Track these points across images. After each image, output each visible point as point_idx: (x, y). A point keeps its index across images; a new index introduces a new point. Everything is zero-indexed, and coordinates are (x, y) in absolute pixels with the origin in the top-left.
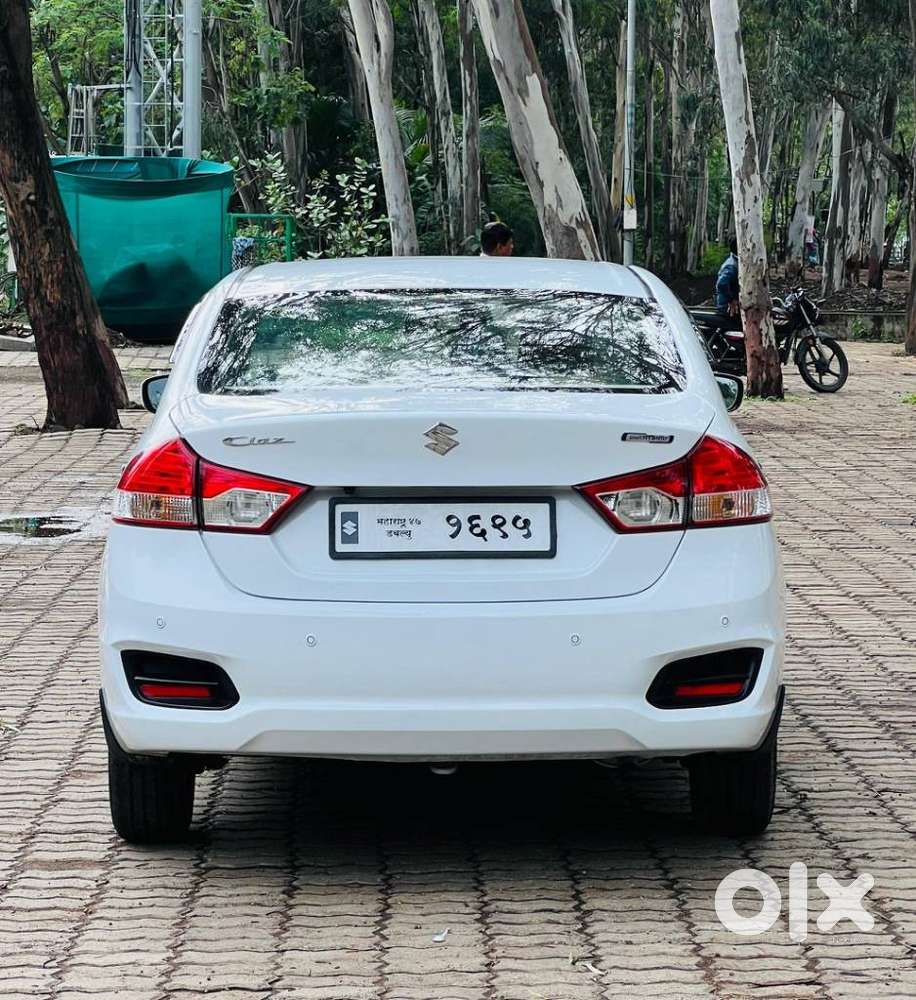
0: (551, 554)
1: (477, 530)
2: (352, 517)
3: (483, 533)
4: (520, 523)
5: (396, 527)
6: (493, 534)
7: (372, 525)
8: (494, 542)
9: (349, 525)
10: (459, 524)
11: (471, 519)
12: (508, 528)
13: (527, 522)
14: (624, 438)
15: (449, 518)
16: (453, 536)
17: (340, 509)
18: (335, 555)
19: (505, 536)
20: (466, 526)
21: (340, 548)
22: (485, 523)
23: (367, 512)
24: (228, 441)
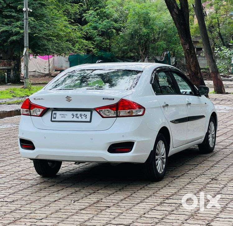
0: (90, 122)
1: (77, 117)
2: (55, 114)
3: (78, 117)
4: (85, 116)
5: (63, 116)
6: (80, 117)
7: (59, 115)
8: (80, 119)
9: (55, 115)
10: (74, 116)
11: (76, 115)
12: (83, 116)
13: (86, 115)
14: (103, 99)
15: (72, 114)
16: (73, 118)
17: (54, 112)
18: (52, 121)
19: (82, 118)
20: (75, 116)
21: (53, 120)
22: (79, 115)
23: (58, 113)
24: (34, 99)
